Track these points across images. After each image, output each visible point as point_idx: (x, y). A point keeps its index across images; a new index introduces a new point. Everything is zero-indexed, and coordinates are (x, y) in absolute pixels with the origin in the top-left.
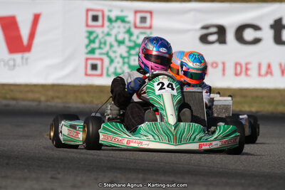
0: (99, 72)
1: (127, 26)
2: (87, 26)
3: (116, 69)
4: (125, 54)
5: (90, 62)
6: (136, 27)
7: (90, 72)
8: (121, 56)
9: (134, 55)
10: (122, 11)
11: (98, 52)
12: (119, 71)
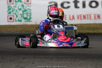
0: (12, 20)
1: (22, 3)
2: (8, 4)
4: (22, 14)
5: (9, 17)
6: (25, 4)
7: (9, 20)
9: (25, 14)
11: (12, 13)
12: (20, 19)
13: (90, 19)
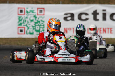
0: (23, 33)
1: (34, 14)
2: (18, 14)
3: (30, 31)
4: (34, 25)
5: (19, 29)
6: (38, 15)
7: (19, 33)
8: (32, 26)
9: (37, 26)
10: (32, 8)
11: (23, 24)
12: (31, 32)
13: (111, 33)
